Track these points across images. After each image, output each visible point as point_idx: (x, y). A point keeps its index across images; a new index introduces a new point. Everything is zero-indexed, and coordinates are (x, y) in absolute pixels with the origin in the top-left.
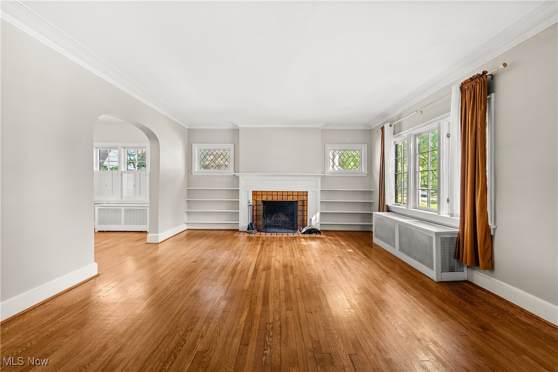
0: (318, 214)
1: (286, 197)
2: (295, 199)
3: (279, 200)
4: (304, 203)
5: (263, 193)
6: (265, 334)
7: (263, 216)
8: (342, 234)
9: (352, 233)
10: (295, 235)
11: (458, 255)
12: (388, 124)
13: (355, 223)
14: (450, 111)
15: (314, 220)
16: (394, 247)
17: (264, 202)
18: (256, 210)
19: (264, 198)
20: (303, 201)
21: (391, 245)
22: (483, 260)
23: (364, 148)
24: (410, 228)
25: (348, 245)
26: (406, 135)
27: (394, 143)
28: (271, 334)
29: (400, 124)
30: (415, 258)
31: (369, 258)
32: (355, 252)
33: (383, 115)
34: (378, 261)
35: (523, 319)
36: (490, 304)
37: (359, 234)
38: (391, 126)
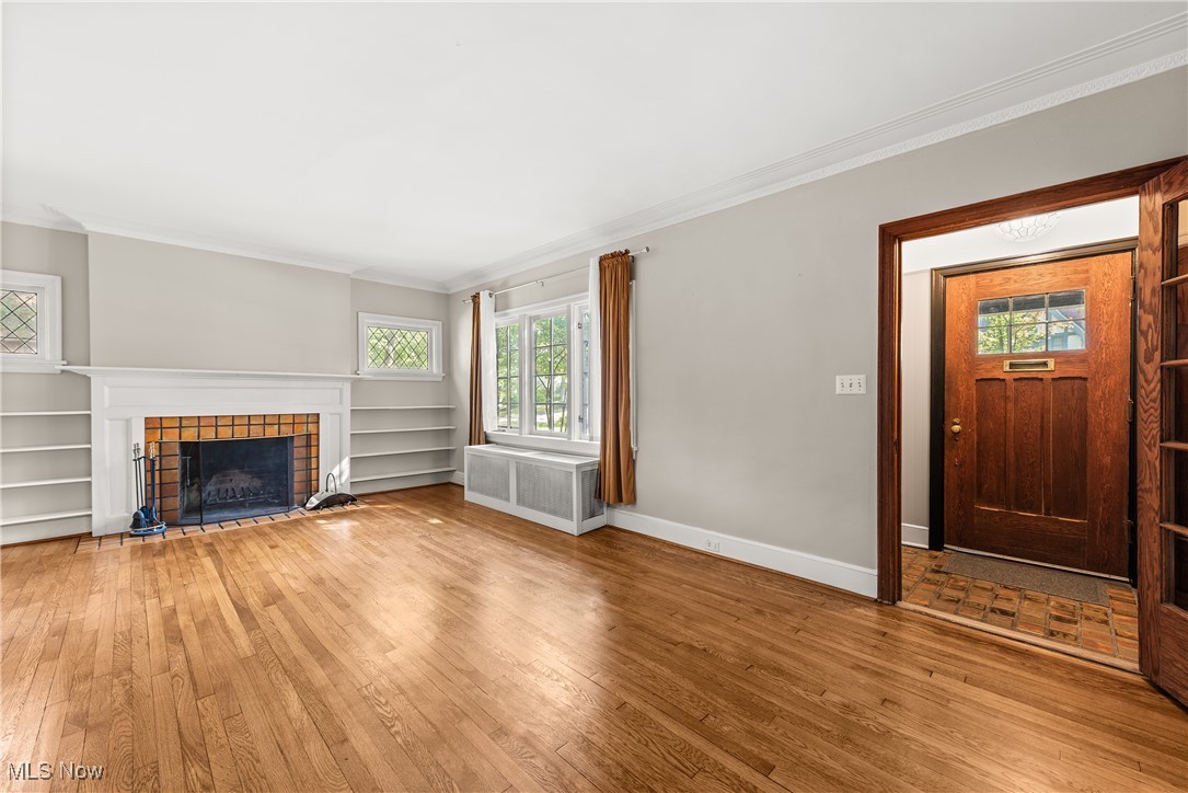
0: (346, 463)
1: (260, 428)
2: (286, 432)
3: (238, 436)
4: (311, 441)
5: (184, 423)
6: (372, 707)
7: (183, 482)
8: (398, 495)
9: (416, 491)
10: (292, 518)
11: (599, 493)
12: (487, 292)
13: (423, 472)
14: (587, 290)
15: (336, 473)
16: (508, 499)
17: (185, 446)
18: (160, 470)
19: (190, 436)
20: (309, 436)
21: (501, 498)
22: (627, 492)
23: (436, 330)
24: (535, 464)
25: (424, 513)
26: (517, 315)
27: (496, 325)
28: (383, 701)
29: (506, 295)
30: (543, 510)
31: (474, 526)
32: (446, 522)
33: (476, 274)
34: (490, 528)
35: (668, 551)
36: (637, 545)
37: (431, 490)
38: (490, 295)
